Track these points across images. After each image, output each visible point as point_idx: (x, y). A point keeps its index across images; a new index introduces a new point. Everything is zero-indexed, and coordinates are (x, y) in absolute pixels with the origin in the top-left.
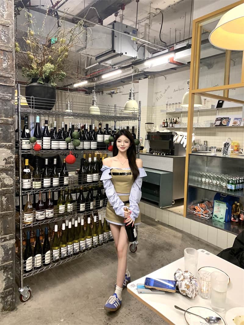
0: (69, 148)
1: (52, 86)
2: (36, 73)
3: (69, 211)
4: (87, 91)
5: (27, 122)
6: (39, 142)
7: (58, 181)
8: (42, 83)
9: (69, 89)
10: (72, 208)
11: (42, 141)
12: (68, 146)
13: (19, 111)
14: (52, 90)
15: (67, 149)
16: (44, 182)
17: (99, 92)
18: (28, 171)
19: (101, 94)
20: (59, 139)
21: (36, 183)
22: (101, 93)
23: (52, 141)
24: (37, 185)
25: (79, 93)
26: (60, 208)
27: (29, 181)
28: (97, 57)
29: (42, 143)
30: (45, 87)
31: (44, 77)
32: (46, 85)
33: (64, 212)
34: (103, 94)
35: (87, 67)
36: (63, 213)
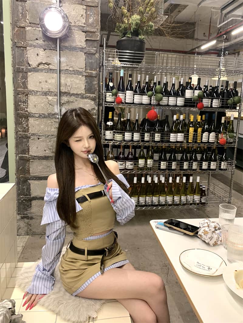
0: (152, 103)
1: (140, 39)
2: (126, 27)
3: (149, 166)
5: (111, 76)
6: (121, 95)
7: (138, 136)
10: (152, 164)
11: (126, 94)
12: (151, 101)
13: (104, 65)
14: (139, 43)
15: (150, 104)
16: (126, 135)
18: (111, 124)
20: (142, 93)
21: (117, 135)
24: (118, 137)
25: (210, 56)
26: (140, 162)
27: (110, 133)
28: (222, 9)
29: (125, 97)
30: (132, 40)
31: (132, 30)
32: (135, 38)
33: (143, 166)
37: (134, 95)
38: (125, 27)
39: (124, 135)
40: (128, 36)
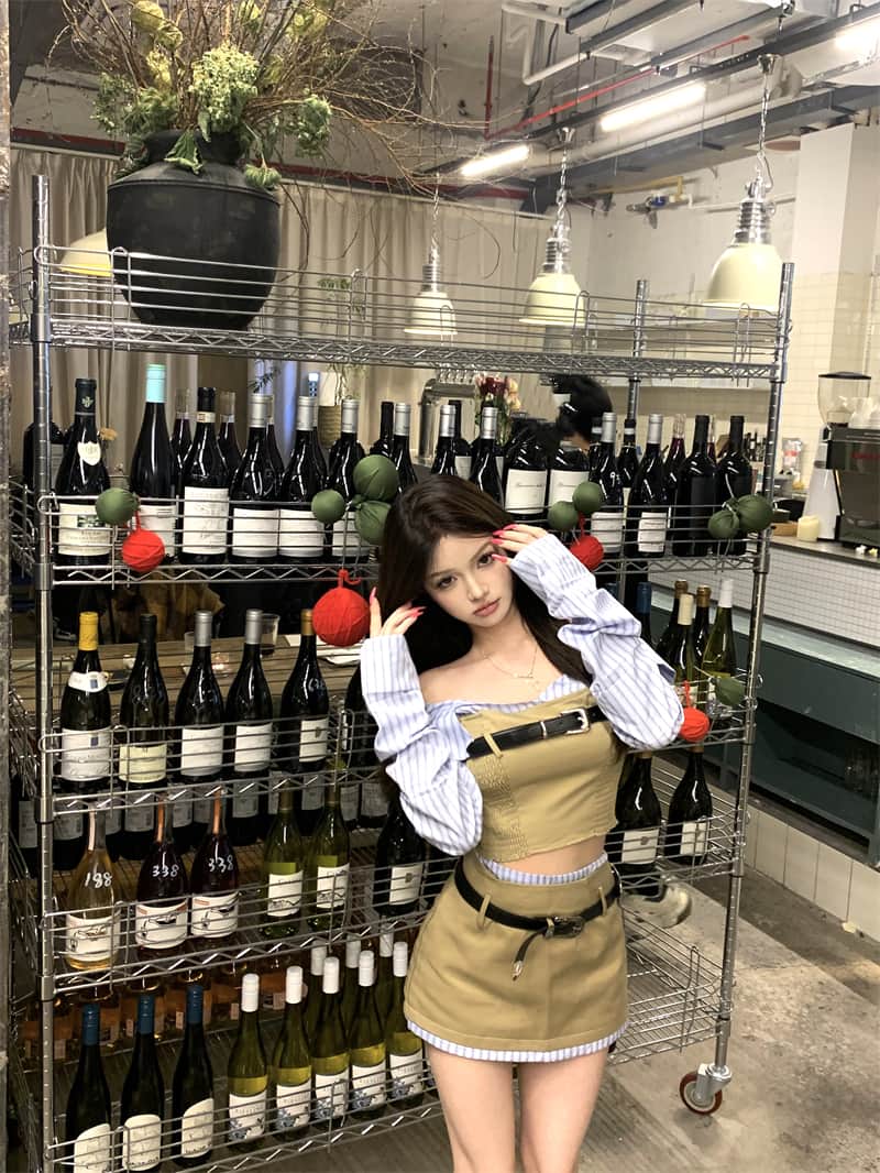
0: (336, 551)
1: (250, 181)
2: (164, 104)
3: (328, 906)
4: (533, 193)
5: (87, 402)
6: (155, 518)
7: (264, 742)
8: (189, 169)
9: (441, 187)
10: (341, 892)
11: (181, 510)
12: (329, 538)
13: (41, 338)
14: (249, 206)
15: (326, 555)
16: (186, 748)
17: (590, 200)
18: (94, 683)
19: (602, 211)
20: (280, 496)
21: (136, 752)
22: (600, 202)
23: (237, 512)
24: (143, 762)
25: (493, 205)
26: (273, 892)
27: (94, 742)
28: (573, 16)
29: (179, 524)
30: (207, 190)
31: (204, 131)
32: (218, 176)
33: (293, 912)
34: (611, 212)
35: (532, 73)
36: (290, 916)
37: (232, 508)
38: (157, 107)
39: (177, 748)
40: (184, 161)
